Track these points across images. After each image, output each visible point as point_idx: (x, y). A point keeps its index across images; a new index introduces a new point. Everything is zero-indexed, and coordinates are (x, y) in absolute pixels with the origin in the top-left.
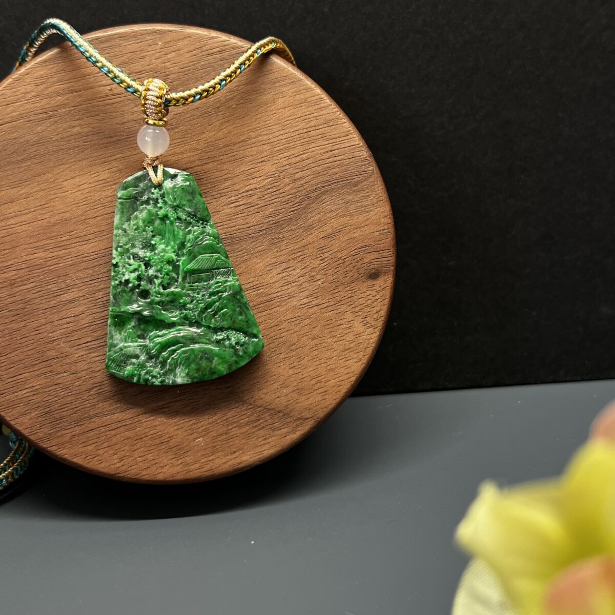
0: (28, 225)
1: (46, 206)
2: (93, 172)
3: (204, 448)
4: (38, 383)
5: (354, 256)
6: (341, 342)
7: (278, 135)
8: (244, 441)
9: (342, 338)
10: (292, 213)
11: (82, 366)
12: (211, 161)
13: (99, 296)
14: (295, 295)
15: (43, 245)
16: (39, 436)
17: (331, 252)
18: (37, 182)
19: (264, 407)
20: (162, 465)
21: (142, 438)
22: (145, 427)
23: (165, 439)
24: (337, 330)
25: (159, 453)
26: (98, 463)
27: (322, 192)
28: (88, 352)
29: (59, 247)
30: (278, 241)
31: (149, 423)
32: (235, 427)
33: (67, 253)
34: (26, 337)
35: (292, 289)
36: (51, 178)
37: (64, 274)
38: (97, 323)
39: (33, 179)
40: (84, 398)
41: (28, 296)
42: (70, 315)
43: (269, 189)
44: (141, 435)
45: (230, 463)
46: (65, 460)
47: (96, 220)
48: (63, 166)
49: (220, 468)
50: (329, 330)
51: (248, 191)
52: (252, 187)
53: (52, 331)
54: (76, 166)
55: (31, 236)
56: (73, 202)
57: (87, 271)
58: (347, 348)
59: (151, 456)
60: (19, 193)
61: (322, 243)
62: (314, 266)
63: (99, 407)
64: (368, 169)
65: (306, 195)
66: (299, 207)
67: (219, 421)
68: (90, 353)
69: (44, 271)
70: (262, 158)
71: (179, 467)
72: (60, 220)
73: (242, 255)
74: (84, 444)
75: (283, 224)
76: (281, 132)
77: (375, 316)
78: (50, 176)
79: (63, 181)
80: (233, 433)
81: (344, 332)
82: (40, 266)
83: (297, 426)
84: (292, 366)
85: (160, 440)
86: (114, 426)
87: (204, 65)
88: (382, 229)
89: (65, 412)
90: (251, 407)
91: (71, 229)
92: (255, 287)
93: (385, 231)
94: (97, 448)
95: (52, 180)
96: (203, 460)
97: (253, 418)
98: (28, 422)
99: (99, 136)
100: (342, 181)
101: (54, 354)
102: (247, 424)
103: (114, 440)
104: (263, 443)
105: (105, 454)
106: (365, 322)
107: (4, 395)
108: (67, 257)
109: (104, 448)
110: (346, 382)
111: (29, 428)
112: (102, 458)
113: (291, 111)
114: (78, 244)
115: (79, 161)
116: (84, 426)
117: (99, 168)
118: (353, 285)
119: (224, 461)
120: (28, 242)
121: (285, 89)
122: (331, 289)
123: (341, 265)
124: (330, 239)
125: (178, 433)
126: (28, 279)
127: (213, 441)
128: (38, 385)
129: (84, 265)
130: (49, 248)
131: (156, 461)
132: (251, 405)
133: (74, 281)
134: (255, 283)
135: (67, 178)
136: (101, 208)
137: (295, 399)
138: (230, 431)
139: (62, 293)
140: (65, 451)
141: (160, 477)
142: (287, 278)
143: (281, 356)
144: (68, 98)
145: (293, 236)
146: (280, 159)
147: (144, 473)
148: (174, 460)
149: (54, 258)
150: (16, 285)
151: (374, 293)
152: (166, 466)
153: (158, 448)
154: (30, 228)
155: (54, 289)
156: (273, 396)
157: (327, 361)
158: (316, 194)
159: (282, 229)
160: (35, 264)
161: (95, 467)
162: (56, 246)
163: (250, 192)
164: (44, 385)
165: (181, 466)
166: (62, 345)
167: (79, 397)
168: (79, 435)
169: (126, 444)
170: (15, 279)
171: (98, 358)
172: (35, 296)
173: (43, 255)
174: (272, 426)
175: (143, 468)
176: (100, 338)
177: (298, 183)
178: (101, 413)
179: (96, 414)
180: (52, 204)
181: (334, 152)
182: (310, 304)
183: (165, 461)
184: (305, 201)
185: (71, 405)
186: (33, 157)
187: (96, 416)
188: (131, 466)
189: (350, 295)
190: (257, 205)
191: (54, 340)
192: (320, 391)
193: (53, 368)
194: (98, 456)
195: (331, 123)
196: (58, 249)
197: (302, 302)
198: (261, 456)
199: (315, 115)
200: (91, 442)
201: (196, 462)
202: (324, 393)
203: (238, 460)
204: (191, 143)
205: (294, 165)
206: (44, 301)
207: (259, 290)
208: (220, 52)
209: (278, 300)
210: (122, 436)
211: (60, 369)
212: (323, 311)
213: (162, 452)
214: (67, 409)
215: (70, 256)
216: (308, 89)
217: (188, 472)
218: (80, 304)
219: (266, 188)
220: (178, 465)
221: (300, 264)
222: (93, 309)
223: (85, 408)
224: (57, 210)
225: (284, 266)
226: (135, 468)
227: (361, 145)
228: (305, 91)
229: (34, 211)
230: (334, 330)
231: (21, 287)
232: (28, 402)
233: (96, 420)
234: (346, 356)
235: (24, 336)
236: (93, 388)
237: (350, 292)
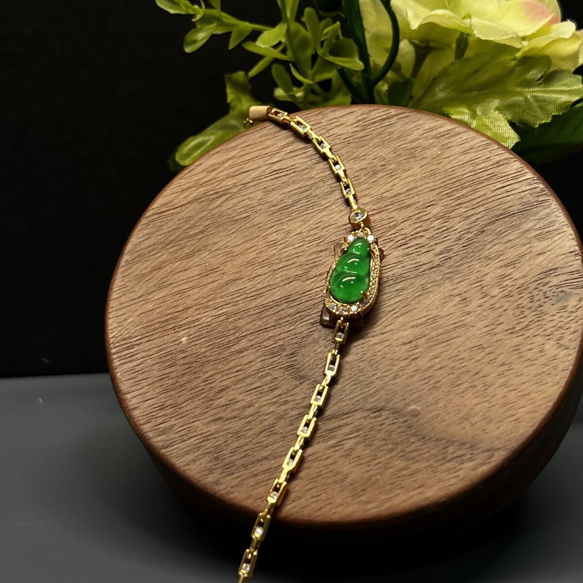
0: (199, 288)
1: (217, 269)
4: (208, 430)
5: (538, 281)
6: (532, 367)
7: (445, 180)
10: (465, 248)
13: (268, 343)
14: (474, 325)
15: (214, 304)
18: (208, 251)
19: (448, 439)
20: (336, 504)
24: (526, 355)
25: (333, 492)
28: (257, 397)
29: (229, 304)
30: (452, 275)
33: (237, 308)
35: (471, 319)
38: (266, 368)
41: (199, 351)
43: (439, 229)
45: (412, 500)
49: (402, 505)
50: (517, 356)
51: (417, 233)
52: (420, 229)
53: (221, 380)
55: (202, 298)
58: (540, 372)
59: (325, 496)
61: (502, 272)
65: (479, 230)
66: (472, 241)
70: (429, 203)
71: (356, 507)
72: (230, 280)
77: (571, 337)
80: (415, 468)
81: (535, 357)
82: (211, 323)
84: (476, 395)
85: (334, 479)
88: (568, 251)
91: (241, 287)
92: (429, 321)
93: (572, 254)
96: (381, 498)
97: (435, 451)
100: (519, 212)
101: (223, 401)
102: (430, 458)
104: (448, 477)
106: (560, 344)
114: (247, 300)
116: (253, 469)
118: (540, 309)
119: (405, 498)
120: (199, 303)
123: (524, 291)
124: (510, 267)
125: (353, 471)
126: (200, 335)
127: (392, 477)
129: (253, 318)
130: (219, 306)
131: (331, 501)
134: (429, 317)
137: (482, 429)
138: (412, 466)
141: (335, 518)
142: (464, 309)
143: (463, 387)
146: (449, 201)
147: (317, 514)
149: (223, 314)
151: (567, 315)
152: (341, 505)
153: (332, 488)
154: (201, 291)
155: (224, 342)
157: (516, 388)
162: (226, 303)
164: (213, 431)
168: (248, 478)
171: (266, 403)
172: (206, 349)
173: (213, 312)
175: (316, 509)
177: (471, 220)
181: (505, 188)
182: (492, 332)
183: (339, 500)
184: (478, 235)
185: (240, 449)
188: (303, 508)
189: (537, 320)
190: (427, 244)
192: (512, 418)
197: (483, 331)
198: (448, 491)
199: (483, 158)
201: (374, 500)
202: (517, 421)
203: (421, 497)
205: (465, 204)
206: (214, 353)
207: (433, 323)
211: (229, 415)
213: (336, 491)
218: (250, 353)
219: (436, 228)
220: (355, 504)
221: (477, 294)
225: (459, 298)
226: (307, 510)
227: (535, 178)
229: (206, 275)
230: (523, 355)
232: (198, 449)
233: (265, 462)
234: (539, 381)
236: (263, 431)
237: (538, 316)
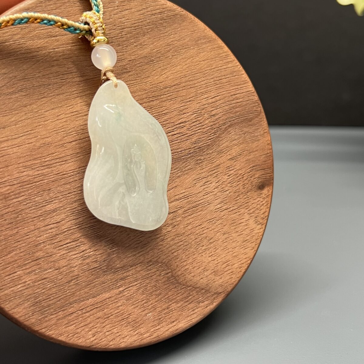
0: (18, 148)
1: (33, 132)
2: (69, 105)
3: (153, 321)
4: (30, 279)
5: (249, 172)
6: (241, 236)
7: (200, 81)
8: (179, 313)
9: (242, 233)
10: (209, 141)
11: (63, 263)
12: (155, 99)
13: (75, 205)
14: (212, 202)
15: (30, 165)
16: (31, 322)
17: (235, 170)
18: (24, 112)
19: (193, 286)
20: (123, 336)
21: (109, 317)
22: (111, 308)
23: (125, 316)
24: (239, 227)
25: (121, 327)
26: (77, 339)
27: (229, 125)
28: (68, 251)
29: (43, 166)
30: (201, 161)
31: (114, 304)
32: (173, 303)
33: (50, 171)
34: (19, 241)
35: (210, 197)
36: (36, 108)
37: (48, 189)
38: (74, 227)
39: (21, 109)
40: (65, 288)
41: (19, 208)
42: (54, 222)
43: (195, 122)
44: (108, 314)
45: (170, 330)
46: (52, 338)
47: (72, 145)
48: (44, 99)
49: (164, 335)
50: (234, 227)
51: (180, 123)
52: (183, 120)
53: (39, 236)
54: (55, 99)
55: (20, 157)
56: (53, 129)
57: (65, 186)
58: (246, 239)
59: (116, 330)
60: (10, 120)
61: (229, 163)
62: (224, 180)
63: (77, 295)
64: (258, 109)
65: (219, 127)
66: (214, 136)
67: (162, 299)
68: (69, 252)
69: (32, 186)
70: (190, 98)
71: (136, 337)
72: (43, 144)
73: (177, 173)
74: (67, 325)
75: (204, 149)
76: (203, 79)
77: (262, 216)
78: (35, 107)
79: (45, 112)
80: (173, 307)
81: (243, 228)
82: (29, 182)
83: (214, 299)
84: (210, 255)
85: (122, 317)
86: (88, 309)
87: (149, 23)
88: (266, 153)
89: (51, 301)
90: (184, 287)
91: (53, 151)
92: (186, 196)
93: (268, 155)
94: (77, 327)
95: (36, 110)
96: (152, 330)
97: (185, 295)
98: (22, 311)
99: (73, 75)
100: (242, 117)
101: (42, 254)
102: (181, 300)
103: (89, 320)
104: (192, 313)
105: (83, 332)
106: (256, 220)
107: (3, 290)
108: (49, 175)
109: (82, 327)
110: (245, 264)
111: (23, 316)
112: (80, 335)
113: (209, 63)
114: (58, 164)
115: (57, 95)
116: (66, 311)
117: (73, 102)
118: (248, 194)
119: (166, 329)
120: (18, 162)
121: (204, 46)
122: (235, 197)
123: (241, 180)
124: (234, 161)
125: (134, 311)
126: (19, 193)
127: (159, 315)
128: (29, 280)
129: (63, 182)
130: (36, 167)
131: (120, 333)
132: (184, 285)
133: (56, 194)
134: (186, 194)
135: (48, 109)
136: (75, 135)
137: (212, 279)
138: (170, 306)
139: (47, 204)
140: (52, 332)
141: (123, 345)
142: (206, 189)
143: (204, 248)
144: (47, 41)
145: (211, 158)
146: (202, 100)
147: (111, 343)
148: (133, 331)
149: (39, 175)
150: (10, 198)
151: (262, 200)
152: (126, 336)
153: (121, 324)
154: (19, 150)
155: (40, 201)
156: (198, 278)
157: (233, 250)
158: (225, 126)
159: (203, 153)
160: (24, 180)
161: (75, 343)
162: (41, 165)
163: (182, 125)
164: (34, 280)
165: (137, 336)
166: (48, 247)
167: (62, 288)
168: (62, 318)
169: (98, 322)
170: (9, 193)
171: (75, 256)
172: (25, 207)
173: (31, 173)
174: (197, 300)
175: (110, 340)
176: (76, 239)
177: (214, 118)
178: (79, 299)
179: (75, 300)
180: (37, 130)
181: (236, 95)
182: (222, 208)
183: (126, 333)
184: (218, 131)
185: (56, 295)
186: (20, 90)
187: (75, 302)
188: (101, 340)
189: (246, 201)
190: (187, 134)
191: (41, 243)
192: (229, 272)
193: (41, 266)
194: (77, 334)
195: (234, 74)
196: (43, 168)
197: (217, 207)
198: (191, 322)
199: (224, 67)
200: (72, 323)
201: (147, 332)
202: (231, 274)
203: (176, 328)
204: (141, 84)
205: (212, 104)
206: (32, 211)
207: (188, 199)
208: (160, 13)
209: (201, 206)
210: (94, 317)
211: (46, 266)
212: (229, 213)
213: (123, 327)
214: (52, 298)
215: (52, 174)
216: (220, 47)
217: (142, 340)
218: (61, 213)
219: (192, 121)
220: (135, 335)
221: (215, 179)
222: (71, 216)
223: (67, 296)
224: (41, 135)
225: (204, 180)
226: (105, 341)
227: (253, 91)
228: (218, 48)
229: (22, 136)
230: (237, 227)
231: (14, 200)
232: (22, 295)
233: (75, 305)
234: (245, 246)
235: (16, 241)
236: (72, 280)
237: (247, 199)
